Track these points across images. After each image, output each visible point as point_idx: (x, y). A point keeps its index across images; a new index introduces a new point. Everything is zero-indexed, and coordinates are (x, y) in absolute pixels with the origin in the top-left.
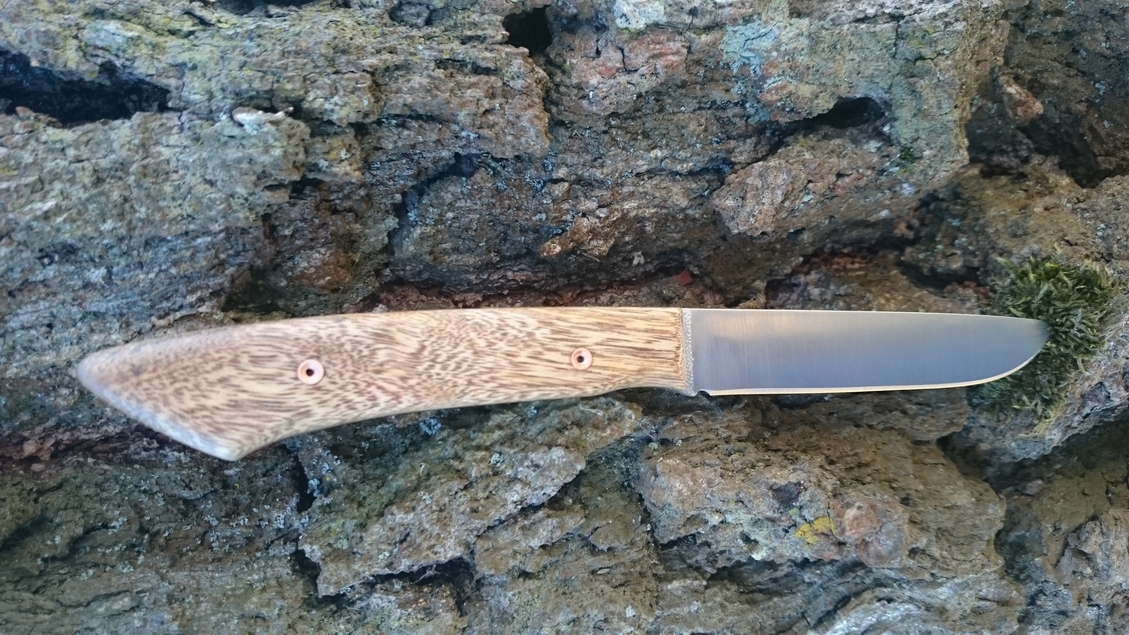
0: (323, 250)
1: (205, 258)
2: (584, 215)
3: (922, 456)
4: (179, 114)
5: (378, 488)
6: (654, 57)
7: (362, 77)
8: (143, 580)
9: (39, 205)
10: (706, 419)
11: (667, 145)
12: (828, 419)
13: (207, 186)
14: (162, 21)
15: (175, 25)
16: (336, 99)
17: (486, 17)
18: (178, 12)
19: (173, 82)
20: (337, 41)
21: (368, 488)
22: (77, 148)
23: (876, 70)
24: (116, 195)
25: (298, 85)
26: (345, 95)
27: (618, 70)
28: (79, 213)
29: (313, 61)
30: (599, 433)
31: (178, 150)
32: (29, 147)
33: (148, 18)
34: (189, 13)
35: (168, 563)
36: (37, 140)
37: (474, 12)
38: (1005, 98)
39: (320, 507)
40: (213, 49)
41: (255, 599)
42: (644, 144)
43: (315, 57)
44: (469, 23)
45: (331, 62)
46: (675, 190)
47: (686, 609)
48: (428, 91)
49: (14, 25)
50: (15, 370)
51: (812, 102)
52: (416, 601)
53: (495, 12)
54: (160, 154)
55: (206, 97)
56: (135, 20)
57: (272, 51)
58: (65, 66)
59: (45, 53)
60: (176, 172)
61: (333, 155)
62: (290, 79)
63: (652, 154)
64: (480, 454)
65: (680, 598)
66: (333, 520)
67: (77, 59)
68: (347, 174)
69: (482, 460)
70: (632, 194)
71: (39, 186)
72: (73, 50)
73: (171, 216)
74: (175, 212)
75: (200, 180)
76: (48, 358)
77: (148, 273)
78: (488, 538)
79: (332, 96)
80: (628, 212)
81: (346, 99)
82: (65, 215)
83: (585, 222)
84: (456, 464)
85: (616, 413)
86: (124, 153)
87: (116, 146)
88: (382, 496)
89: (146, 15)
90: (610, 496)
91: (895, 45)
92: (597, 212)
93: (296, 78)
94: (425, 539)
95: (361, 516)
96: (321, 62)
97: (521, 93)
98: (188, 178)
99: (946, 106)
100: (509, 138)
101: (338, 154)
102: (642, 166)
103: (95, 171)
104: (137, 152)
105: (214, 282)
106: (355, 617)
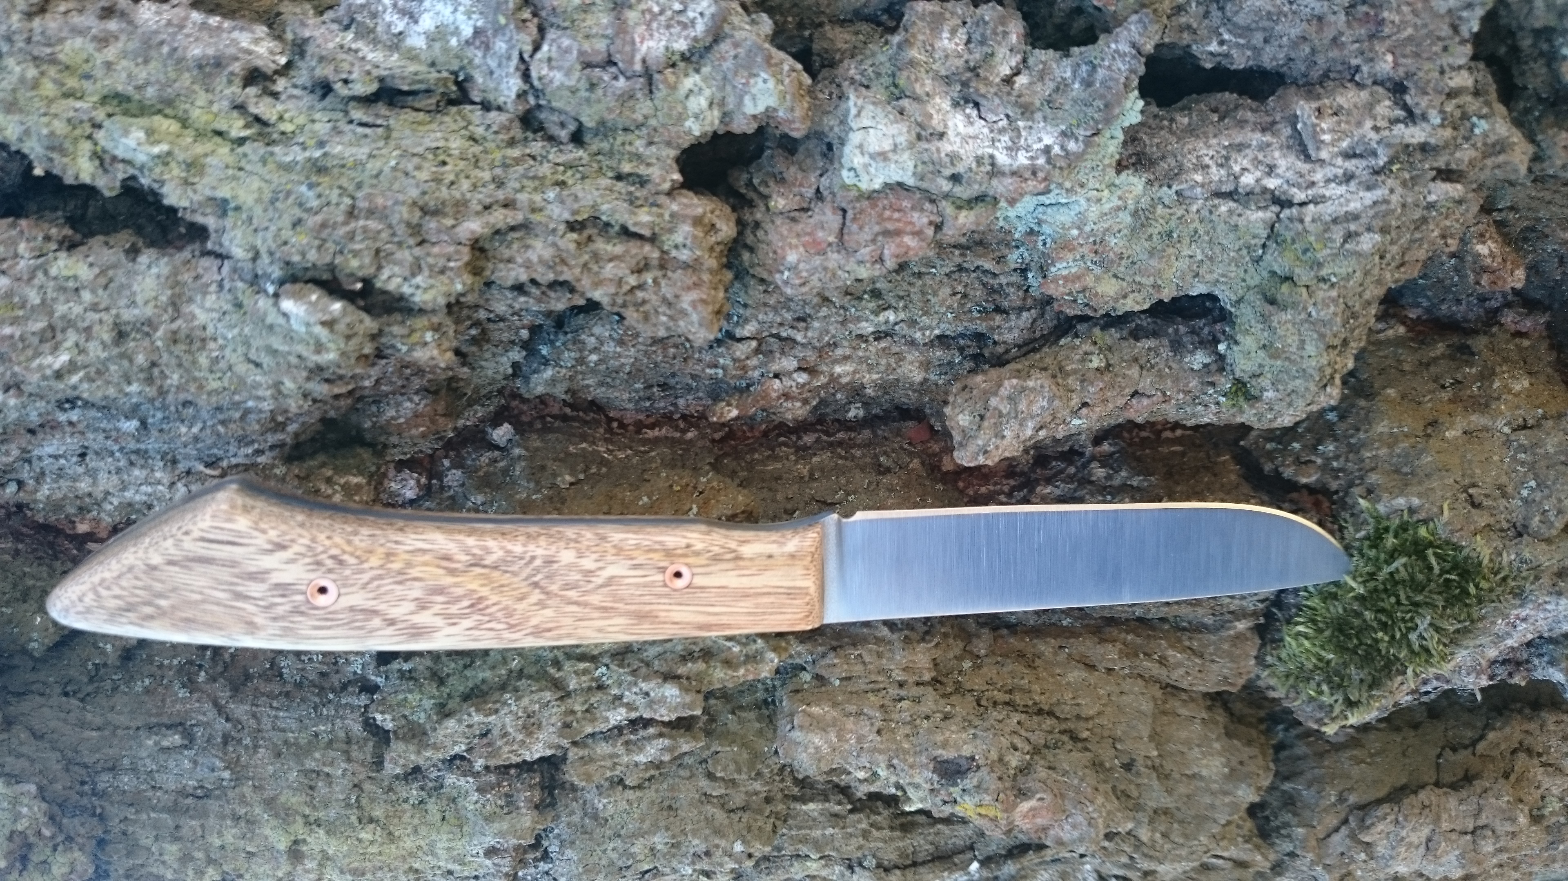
0: (416, 398)
1: (258, 422)
2: (776, 376)
3: (1177, 704)
4: (219, 262)
5: (466, 667)
6: (886, 233)
7: (457, 252)
8: (198, 711)
9: (49, 359)
10: (880, 655)
11: (905, 307)
12: (1055, 654)
13: (251, 366)
14: (205, 118)
15: (222, 126)
16: (419, 280)
17: (653, 149)
18: (226, 104)
19: (211, 222)
20: (427, 197)
21: (453, 665)
22: (93, 291)
23: (1223, 276)
24: (140, 359)
25: (367, 261)
26: (430, 277)
27: (830, 245)
28: (99, 372)
29: (390, 226)
30: (730, 672)
31: (215, 315)
32: (36, 282)
33: (186, 111)
34: (240, 107)
35: (228, 694)
36: (46, 273)
37: (639, 137)
38: (1469, 258)
39: (399, 671)
40: (263, 185)
41: (317, 755)
42: (872, 305)
43: (394, 222)
44: (629, 153)
45: (415, 229)
46: (909, 357)
47: (819, 832)
48: (550, 267)
49: (9, 117)
50: (47, 492)
51: (1116, 300)
52: (499, 785)
53: (668, 144)
54: (194, 317)
55: (250, 255)
56: (168, 111)
57: (338, 204)
58: (77, 178)
59: (51, 160)
60: (215, 340)
61: (416, 337)
62: (356, 254)
63: (882, 318)
64: (582, 666)
65: (814, 820)
66: (410, 691)
67: (92, 170)
68: (433, 359)
69: (585, 672)
70: (846, 358)
71: (49, 334)
72: (86, 158)
73: (209, 388)
74: (214, 385)
75: (241, 359)
76: (83, 485)
77: (190, 427)
78: (585, 746)
79: (414, 275)
80: (840, 376)
81: (432, 281)
82: (81, 374)
83: (777, 384)
84: (552, 671)
85: (757, 651)
86: (149, 311)
87: (139, 299)
88: (467, 679)
89: (183, 106)
90: (744, 714)
91: (1264, 246)
92: (795, 375)
93: (366, 253)
94: (506, 743)
95: (441, 696)
96: (401, 230)
97: (686, 266)
98: (228, 352)
99: (1310, 349)
100: (664, 319)
101: (422, 337)
102: (867, 328)
103: (116, 324)
104: (165, 311)
105: (272, 439)
106: (431, 785)
